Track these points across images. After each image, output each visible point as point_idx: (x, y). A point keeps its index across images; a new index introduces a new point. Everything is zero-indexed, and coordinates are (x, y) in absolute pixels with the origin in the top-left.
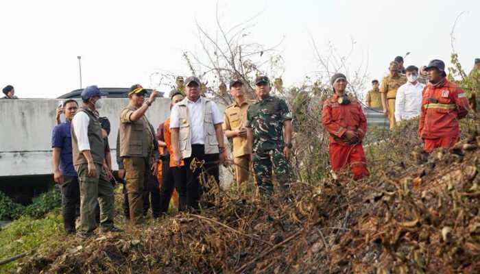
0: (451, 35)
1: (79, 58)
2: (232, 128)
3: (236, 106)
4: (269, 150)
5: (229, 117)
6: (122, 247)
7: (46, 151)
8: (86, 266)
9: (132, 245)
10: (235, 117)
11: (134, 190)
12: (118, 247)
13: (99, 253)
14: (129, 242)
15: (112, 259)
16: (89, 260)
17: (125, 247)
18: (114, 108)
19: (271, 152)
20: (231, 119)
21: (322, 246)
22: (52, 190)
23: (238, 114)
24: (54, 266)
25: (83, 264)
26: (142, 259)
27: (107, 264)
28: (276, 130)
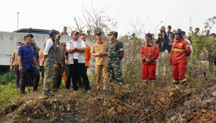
0: (190, 19)
1: (18, 13)
2: (96, 52)
3: (98, 43)
4: (111, 64)
5: (95, 47)
6: (49, 102)
7: (8, 55)
8: (34, 110)
9: (54, 101)
10: (97, 48)
11: (54, 77)
12: (48, 102)
13: (40, 104)
14: (53, 100)
15: (45, 107)
16: (36, 107)
17: (51, 102)
18: (39, 38)
19: (112, 65)
20: (96, 49)
21: (176, 118)
22: (9, 72)
23: (99, 47)
24: (20, 109)
25: (33, 109)
26: (58, 108)
27: (44, 109)
28: (115, 55)
